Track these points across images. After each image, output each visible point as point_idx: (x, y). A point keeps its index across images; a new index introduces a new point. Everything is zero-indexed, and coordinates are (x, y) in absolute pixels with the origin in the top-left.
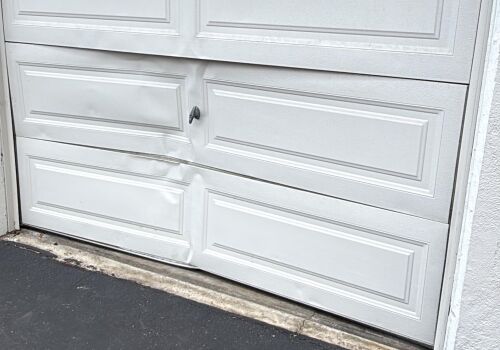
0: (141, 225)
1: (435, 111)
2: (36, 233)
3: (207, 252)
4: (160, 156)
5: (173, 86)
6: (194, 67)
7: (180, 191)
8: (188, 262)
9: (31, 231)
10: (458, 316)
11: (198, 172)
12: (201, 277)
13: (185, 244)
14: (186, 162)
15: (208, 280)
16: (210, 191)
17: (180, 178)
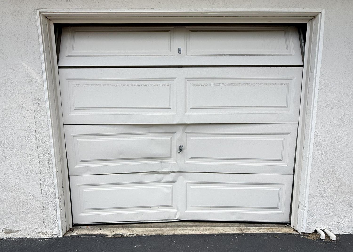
0: (150, 207)
1: (287, 134)
2: (84, 227)
3: (188, 211)
4: (158, 172)
5: (168, 138)
6: (181, 128)
7: (170, 186)
8: (176, 218)
9: (79, 227)
10: (307, 207)
11: (180, 175)
12: (184, 224)
13: (175, 210)
14: (174, 172)
15: (188, 224)
16: (187, 183)
17: (171, 180)
